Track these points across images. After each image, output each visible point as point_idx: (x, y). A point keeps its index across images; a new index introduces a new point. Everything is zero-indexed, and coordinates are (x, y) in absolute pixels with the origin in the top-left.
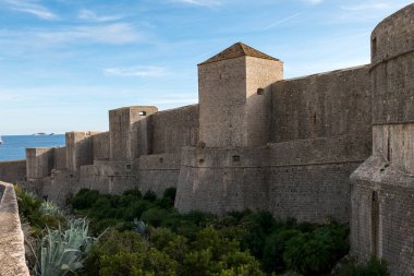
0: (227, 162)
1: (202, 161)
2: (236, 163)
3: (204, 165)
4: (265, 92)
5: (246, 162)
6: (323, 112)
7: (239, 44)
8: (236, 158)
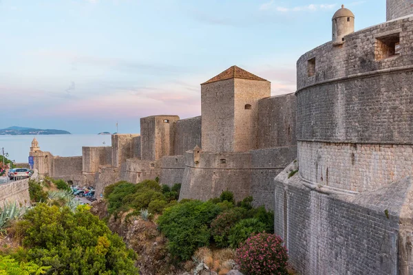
0: (216, 164)
1: (197, 162)
2: (223, 165)
3: (199, 166)
4: (253, 107)
5: (231, 165)
6: (295, 124)
7: (233, 67)
8: (223, 161)
